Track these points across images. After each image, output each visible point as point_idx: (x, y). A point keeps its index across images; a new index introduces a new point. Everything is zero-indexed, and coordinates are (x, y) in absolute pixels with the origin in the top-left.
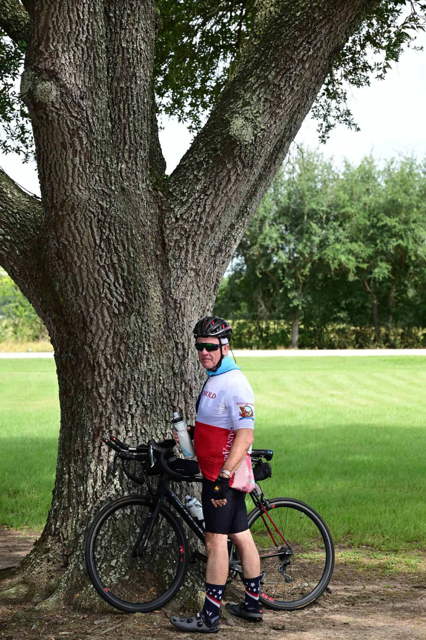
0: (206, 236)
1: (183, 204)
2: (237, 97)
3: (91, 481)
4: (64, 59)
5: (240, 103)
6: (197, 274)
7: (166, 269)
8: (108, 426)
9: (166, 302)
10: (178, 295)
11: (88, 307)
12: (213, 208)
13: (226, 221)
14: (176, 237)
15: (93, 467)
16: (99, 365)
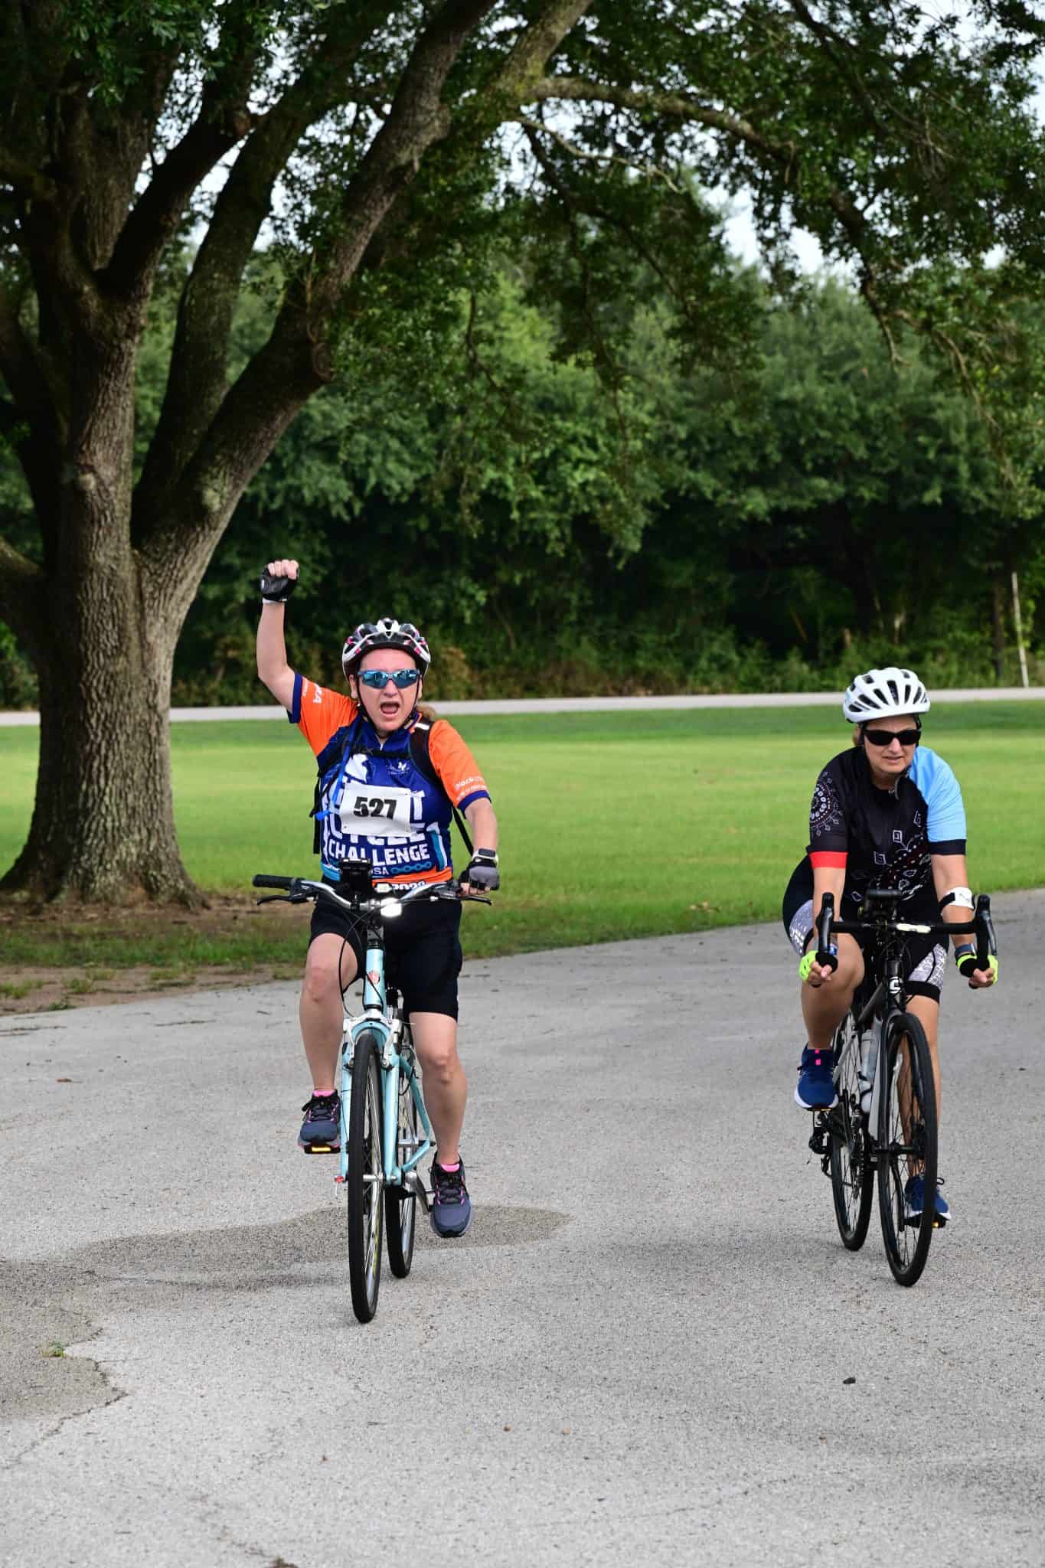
0: (175, 587)
1: (156, 561)
2: (206, 472)
3: (81, 800)
4: (100, 456)
5: (208, 477)
6: (166, 620)
7: (143, 617)
8: (98, 751)
9: (142, 646)
10: (151, 638)
11: (87, 649)
12: (183, 564)
13: (191, 575)
14: (150, 589)
15: (84, 787)
16: (92, 700)
